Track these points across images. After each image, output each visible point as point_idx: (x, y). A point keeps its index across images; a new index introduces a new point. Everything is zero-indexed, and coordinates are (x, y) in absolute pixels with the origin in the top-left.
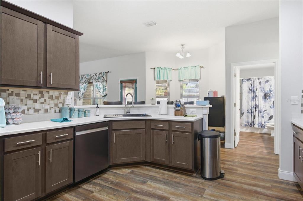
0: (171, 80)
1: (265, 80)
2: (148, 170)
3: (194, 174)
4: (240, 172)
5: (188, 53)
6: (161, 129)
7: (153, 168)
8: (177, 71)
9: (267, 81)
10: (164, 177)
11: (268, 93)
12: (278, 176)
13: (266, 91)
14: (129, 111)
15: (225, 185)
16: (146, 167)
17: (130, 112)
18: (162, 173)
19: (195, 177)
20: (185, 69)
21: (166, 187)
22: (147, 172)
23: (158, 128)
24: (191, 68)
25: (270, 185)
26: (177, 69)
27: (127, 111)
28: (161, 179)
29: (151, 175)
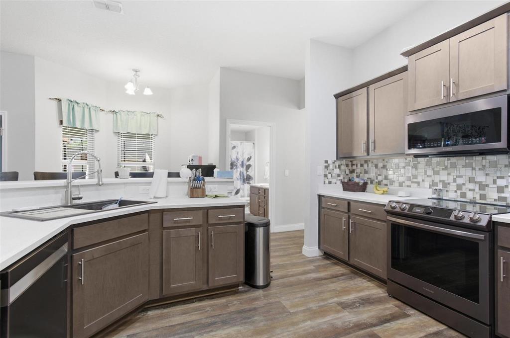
0: (97, 131)
1: (233, 146)
2: (161, 317)
3: (240, 288)
4: (276, 264)
5: (148, 87)
6: (188, 224)
7: (165, 308)
8: (111, 115)
9: (234, 147)
10: (206, 314)
11: (234, 162)
12: (303, 255)
13: (233, 159)
14: (80, 196)
15: (285, 286)
16: (150, 313)
17: (80, 198)
18: (196, 309)
19: (245, 292)
20: (129, 113)
21: (236, 328)
22: (164, 321)
23: (179, 225)
24: (142, 115)
25: (312, 268)
26: (111, 111)
27: (73, 197)
28: (209, 321)
29: (183, 324)
